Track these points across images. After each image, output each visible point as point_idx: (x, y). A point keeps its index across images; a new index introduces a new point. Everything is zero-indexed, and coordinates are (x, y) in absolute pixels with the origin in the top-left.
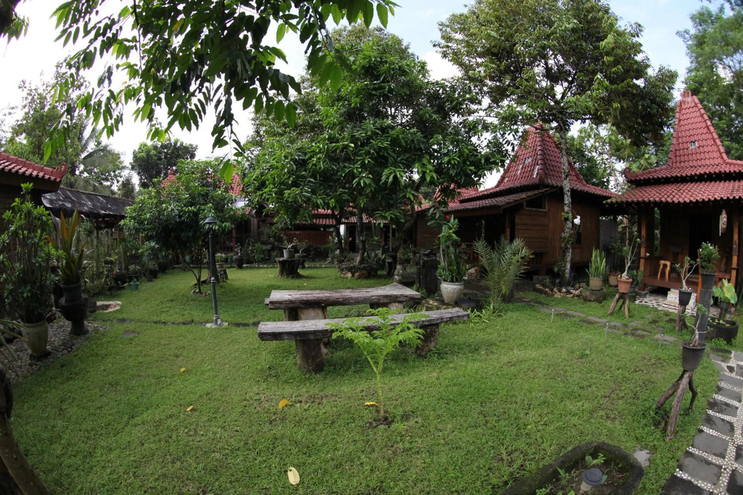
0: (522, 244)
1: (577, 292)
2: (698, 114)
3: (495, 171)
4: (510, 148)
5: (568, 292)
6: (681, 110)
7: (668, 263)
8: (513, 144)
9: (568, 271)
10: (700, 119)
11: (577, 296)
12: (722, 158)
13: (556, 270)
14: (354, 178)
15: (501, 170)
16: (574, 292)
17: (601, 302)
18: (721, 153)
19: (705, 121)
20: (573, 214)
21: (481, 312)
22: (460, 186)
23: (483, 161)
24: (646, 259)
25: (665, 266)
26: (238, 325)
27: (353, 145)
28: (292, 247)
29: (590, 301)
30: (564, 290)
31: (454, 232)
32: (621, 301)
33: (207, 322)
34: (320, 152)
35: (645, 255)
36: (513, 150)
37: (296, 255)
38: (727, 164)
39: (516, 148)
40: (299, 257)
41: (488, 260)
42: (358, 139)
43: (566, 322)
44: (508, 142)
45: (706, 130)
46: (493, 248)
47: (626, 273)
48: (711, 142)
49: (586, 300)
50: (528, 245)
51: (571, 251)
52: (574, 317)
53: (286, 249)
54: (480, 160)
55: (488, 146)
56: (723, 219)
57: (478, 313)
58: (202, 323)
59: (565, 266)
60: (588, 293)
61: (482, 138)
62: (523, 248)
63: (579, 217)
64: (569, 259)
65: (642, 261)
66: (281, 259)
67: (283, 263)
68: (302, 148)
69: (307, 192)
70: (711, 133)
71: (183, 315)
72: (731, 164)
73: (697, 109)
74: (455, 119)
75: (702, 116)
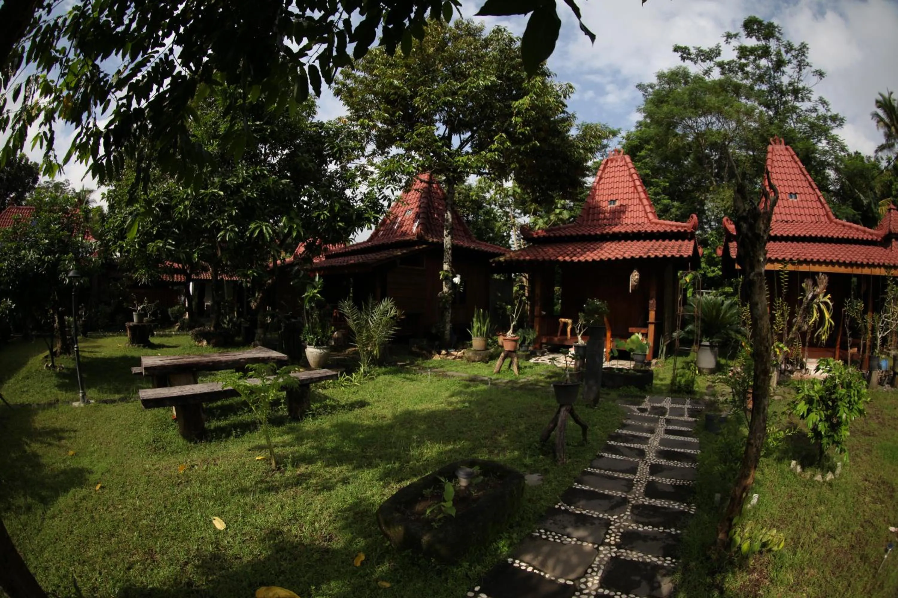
0: (391, 304)
1: (459, 354)
2: (627, 173)
3: (365, 229)
4: (386, 203)
5: (448, 354)
6: (604, 168)
7: (569, 321)
8: (389, 199)
9: (447, 332)
10: (628, 178)
11: (459, 357)
12: (648, 218)
13: (434, 331)
14: (219, 231)
15: (373, 227)
16: (455, 353)
17: (487, 362)
18: (646, 213)
19: (634, 181)
20: (453, 273)
21: (352, 376)
22: (327, 242)
23: (354, 217)
24: (542, 317)
25: (566, 324)
26: (106, 402)
27: (222, 193)
28: (142, 310)
29: (474, 361)
30: (444, 352)
31: (318, 293)
32: (508, 360)
33: (73, 401)
34: (187, 199)
35: (540, 313)
36: (389, 206)
37: (145, 319)
38: (652, 223)
39: (393, 204)
40: (148, 322)
41: (355, 321)
42: (229, 186)
43: (444, 381)
44: (385, 198)
45: (632, 190)
46: (360, 309)
47: (511, 331)
48: (637, 201)
49: (469, 360)
50: (398, 305)
51: (450, 311)
52: (453, 376)
53: (135, 311)
54: (352, 215)
55: (362, 200)
56: (635, 276)
57: (347, 377)
58: (68, 402)
59: (444, 327)
60: (470, 354)
61: (357, 192)
62: (391, 309)
63: (459, 276)
64: (448, 319)
65: (537, 320)
66: (131, 324)
67: (133, 329)
68: (168, 192)
69: (170, 244)
70: (638, 193)
71: (45, 395)
72: (656, 224)
73: (626, 168)
74: (332, 167)
75: (631, 175)
